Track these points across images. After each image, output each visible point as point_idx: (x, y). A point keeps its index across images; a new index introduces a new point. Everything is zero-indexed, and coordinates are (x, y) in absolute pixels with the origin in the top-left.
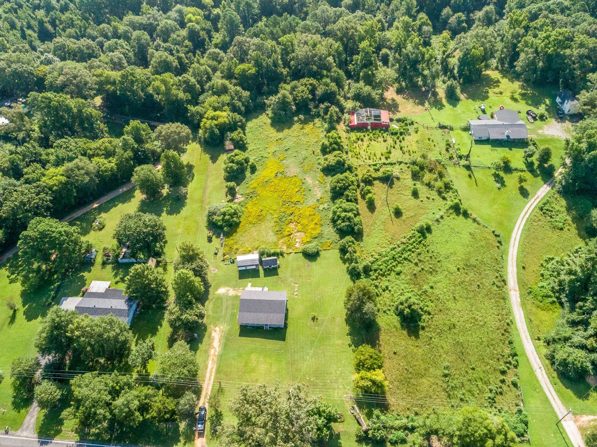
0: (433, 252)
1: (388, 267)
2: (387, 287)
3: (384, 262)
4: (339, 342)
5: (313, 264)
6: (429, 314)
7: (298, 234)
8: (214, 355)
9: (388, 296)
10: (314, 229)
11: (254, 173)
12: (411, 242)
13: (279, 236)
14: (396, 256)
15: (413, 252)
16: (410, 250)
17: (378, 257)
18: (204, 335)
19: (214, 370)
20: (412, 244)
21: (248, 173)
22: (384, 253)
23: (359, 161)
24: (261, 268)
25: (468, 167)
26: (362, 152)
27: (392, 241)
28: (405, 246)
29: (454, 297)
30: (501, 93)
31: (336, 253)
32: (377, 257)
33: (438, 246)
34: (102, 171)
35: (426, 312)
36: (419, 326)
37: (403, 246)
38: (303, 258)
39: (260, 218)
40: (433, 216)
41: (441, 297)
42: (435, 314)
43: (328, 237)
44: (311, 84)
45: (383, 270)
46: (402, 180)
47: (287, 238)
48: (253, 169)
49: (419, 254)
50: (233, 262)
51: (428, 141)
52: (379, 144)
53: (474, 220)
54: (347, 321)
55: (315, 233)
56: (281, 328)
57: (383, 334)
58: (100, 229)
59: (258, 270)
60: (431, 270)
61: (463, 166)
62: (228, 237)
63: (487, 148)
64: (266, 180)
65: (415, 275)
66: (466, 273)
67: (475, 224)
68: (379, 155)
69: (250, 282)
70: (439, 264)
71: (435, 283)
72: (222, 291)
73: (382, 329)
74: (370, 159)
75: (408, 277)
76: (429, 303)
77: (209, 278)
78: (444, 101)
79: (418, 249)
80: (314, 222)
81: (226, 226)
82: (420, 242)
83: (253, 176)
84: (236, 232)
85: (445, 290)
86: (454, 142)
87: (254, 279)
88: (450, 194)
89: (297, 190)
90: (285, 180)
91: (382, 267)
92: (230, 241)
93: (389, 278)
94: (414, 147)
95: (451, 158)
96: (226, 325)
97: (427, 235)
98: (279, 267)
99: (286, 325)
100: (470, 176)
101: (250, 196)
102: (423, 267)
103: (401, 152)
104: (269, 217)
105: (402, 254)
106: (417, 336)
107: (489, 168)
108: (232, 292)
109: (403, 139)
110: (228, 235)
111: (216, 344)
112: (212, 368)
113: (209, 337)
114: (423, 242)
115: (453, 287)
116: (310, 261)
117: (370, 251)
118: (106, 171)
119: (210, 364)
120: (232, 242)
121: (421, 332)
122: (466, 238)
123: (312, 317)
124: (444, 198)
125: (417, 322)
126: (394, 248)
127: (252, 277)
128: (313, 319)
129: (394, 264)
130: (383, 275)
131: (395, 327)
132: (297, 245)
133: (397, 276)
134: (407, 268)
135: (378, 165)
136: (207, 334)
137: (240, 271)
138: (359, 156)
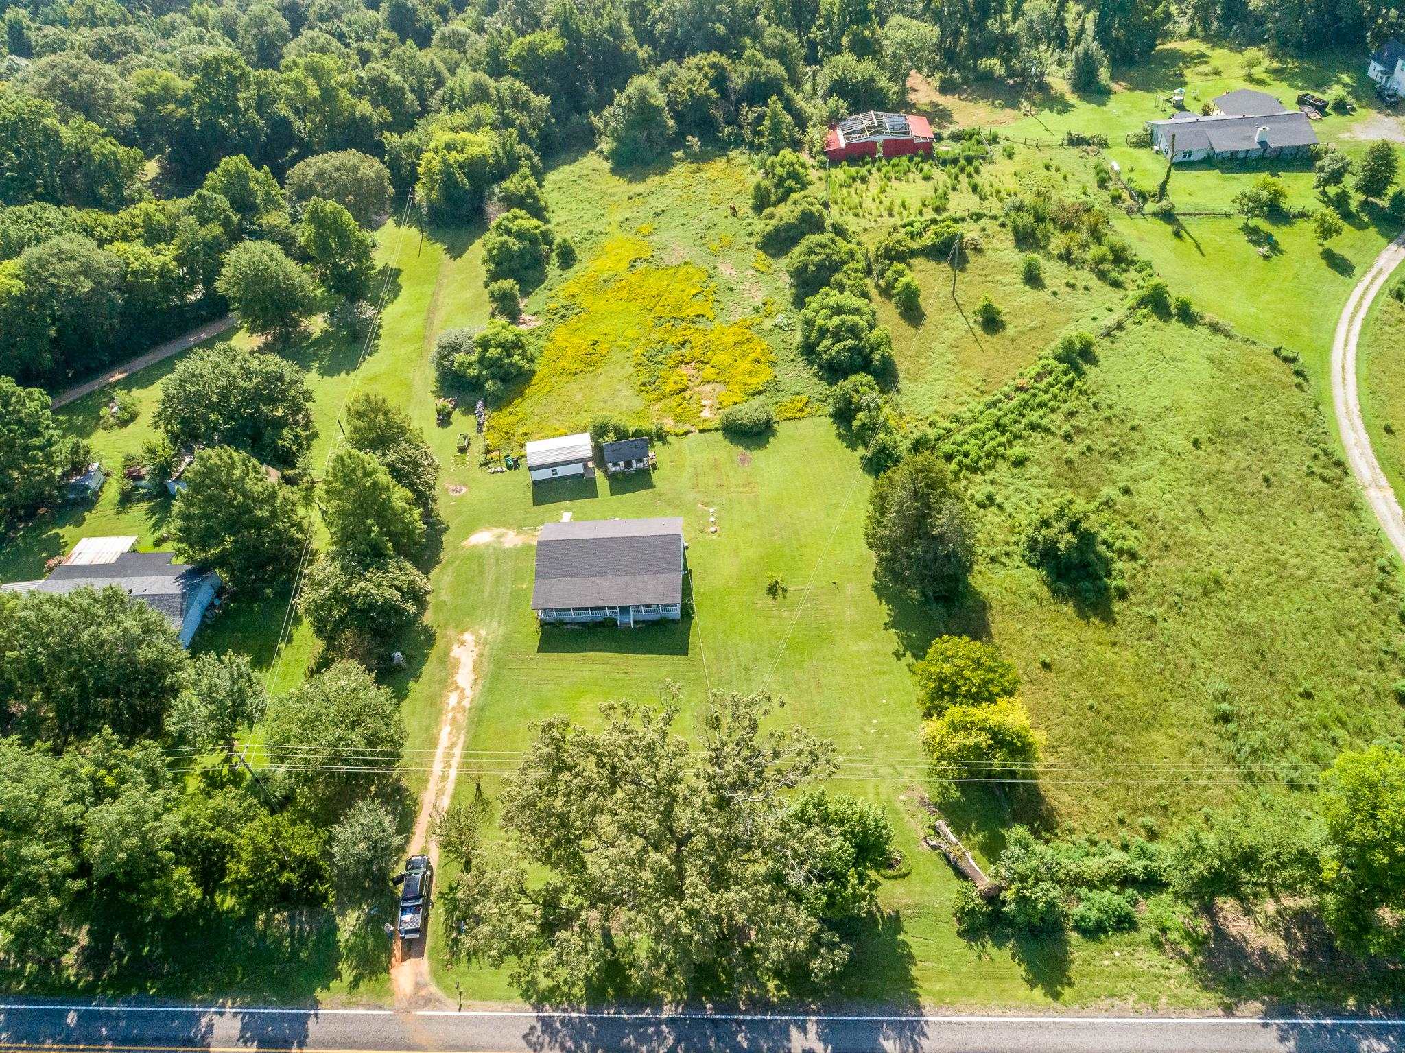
0: (1110, 407)
1: (986, 448)
2: (990, 498)
3: (973, 435)
4: (863, 646)
5: (758, 455)
6: (1133, 556)
7: (707, 388)
8: (459, 708)
9: (997, 520)
10: (752, 373)
11: (570, 267)
12: (1042, 385)
13: (650, 396)
14: (1005, 420)
15: (1053, 411)
16: (1041, 405)
17: (952, 426)
18: (427, 656)
19: (458, 751)
20: (1046, 392)
21: (553, 269)
22: (968, 416)
23: (864, 223)
24: (599, 476)
25: (1167, 216)
26: (867, 203)
27: (988, 388)
28: (1026, 396)
29: (1200, 511)
30: (1217, 73)
31: (823, 428)
32: (947, 424)
33: (1124, 393)
34: (134, 273)
35: (1121, 552)
36: (1107, 588)
37: (1021, 396)
38: (726, 443)
39: (592, 358)
40: (1093, 325)
41: (1161, 514)
42: (1153, 558)
43: (795, 389)
44: (713, 66)
45: (973, 455)
46: (989, 253)
47: (677, 398)
48: (567, 258)
49: (1072, 414)
50: (515, 465)
51: (1045, 172)
52: (912, 185)
53: (1215, 328)
54: (879, 590)
55: (757, 382)
56: (674, 621)
57: (999, 618)
58: (123, 423)
59: (593, 481)
60: (1115, 449)
61: (1155, 215)
62: (499, 409)
63: (1211, 177)
64: (606, 276)
65: (1069, 462)
66: (1222, 452)
67: (1219, 339)
68: (915, 205)
69: (567, 510)
70: (1136, 436)
71: (1134, 479)
72: (481, 538)
73: (994, 603)
74: (891, 215)
75: (1051, 470)
76: (1127, 531)
77: (443, 509)
78: (1071, 98)
79: (1065, 401)
80: (750, 358)
81: (493, 377)
82: (1070, 384)
83: (569, 273)
84: (521, 394)
85: (1168, 496)
86: (1117, 168)
87: (578, 503)
88: (1132, 273)
89: (694, 291)
90: (659, 273)
91: (965, 447)
92: (503, 418)
93: (990, 475)
94: (1010, 184)
95: (1116, 199)
96: (495, 624)
97: (1086, 368)
98: (654, 467)
99: (687, 613)
100: (1177, 235)
101: (559, 315)
102: (1088, 442)
103: (976, 197)
104: (617, 356)
105: (1022, 415)
106: (1108, 618)
107: (1228, 216)
108: (512, 539)
109: (977, 171)
110: (497, 403)
111: (464, 677)
112: (453, 746)
113: (444, 658)
114: (1078, 384)
115: (1190, 489)
116: (747, 448)
117: (926, 412)
118: (145, 274)
119: (445, 734)
120: (510, 419)
121: (1117, 606)
122: (1201, 371)
123: (767, 585)
124: (1116, 284)
125: (1101, 579)
126: (995, 404)
127: (574, 499)
128: (773, 590)
129: (1003, 439)
130: (974, 469)
131: (1033, 595)
132: (706, 414)
133: (1015, 471)
134: (1039, 448)
135: (917, 225)
136: (434, 654)
137: (536, 484)
138: (860, 212)
